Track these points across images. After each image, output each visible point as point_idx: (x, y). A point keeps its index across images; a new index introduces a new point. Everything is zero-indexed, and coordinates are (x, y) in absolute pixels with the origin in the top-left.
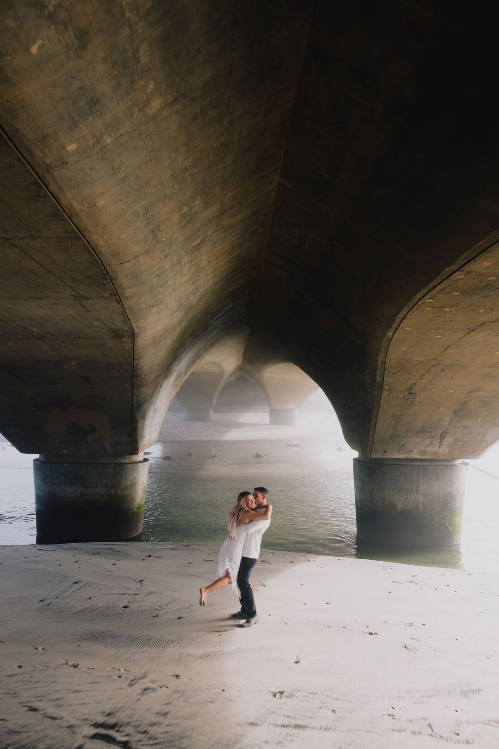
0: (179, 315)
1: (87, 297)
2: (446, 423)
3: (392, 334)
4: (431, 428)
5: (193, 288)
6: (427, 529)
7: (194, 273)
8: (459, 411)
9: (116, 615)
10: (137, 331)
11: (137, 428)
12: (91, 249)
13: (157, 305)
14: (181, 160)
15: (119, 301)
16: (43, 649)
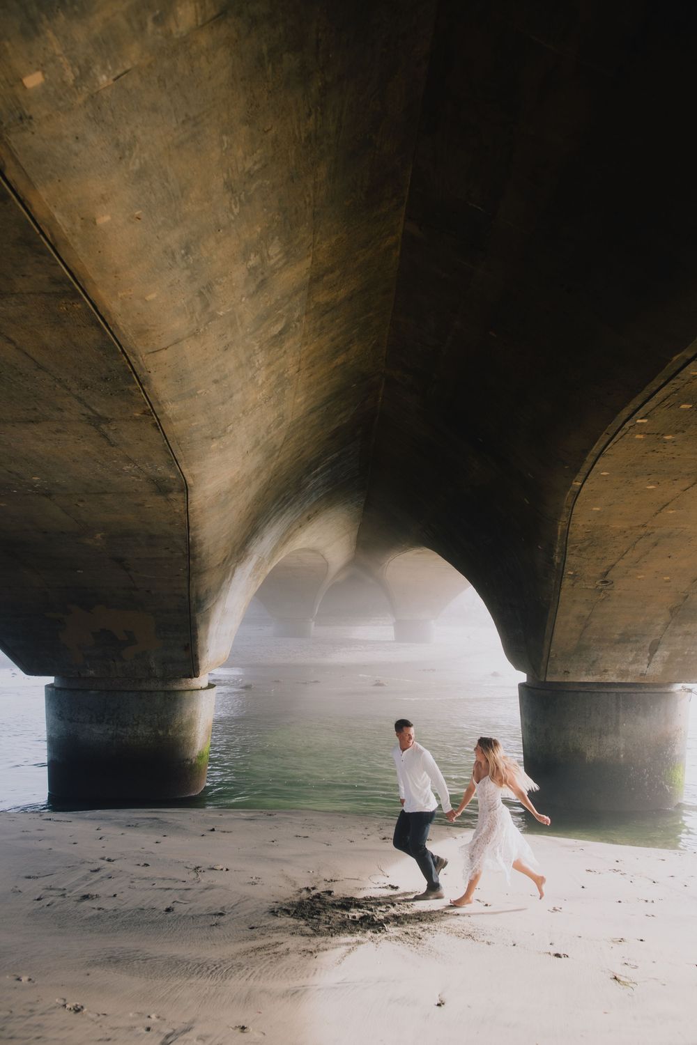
0: (256, 460)
1: (107, 419)
2: (658, 628)
3: (580, 484)
4: (636, 635)
5: (276, 414)
6: (633, 789)
7: (275, 386)
8: (679, 610)
9: (153, 922)
10: (190, 481)
11: (197, 638)
12: (98, 319)
13: (220, 437)
14: (240, 153)
15: (157, 426)
16: (30, 980)
